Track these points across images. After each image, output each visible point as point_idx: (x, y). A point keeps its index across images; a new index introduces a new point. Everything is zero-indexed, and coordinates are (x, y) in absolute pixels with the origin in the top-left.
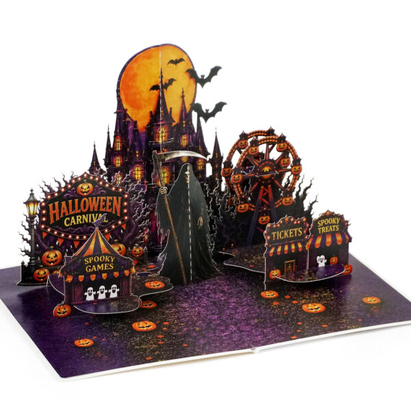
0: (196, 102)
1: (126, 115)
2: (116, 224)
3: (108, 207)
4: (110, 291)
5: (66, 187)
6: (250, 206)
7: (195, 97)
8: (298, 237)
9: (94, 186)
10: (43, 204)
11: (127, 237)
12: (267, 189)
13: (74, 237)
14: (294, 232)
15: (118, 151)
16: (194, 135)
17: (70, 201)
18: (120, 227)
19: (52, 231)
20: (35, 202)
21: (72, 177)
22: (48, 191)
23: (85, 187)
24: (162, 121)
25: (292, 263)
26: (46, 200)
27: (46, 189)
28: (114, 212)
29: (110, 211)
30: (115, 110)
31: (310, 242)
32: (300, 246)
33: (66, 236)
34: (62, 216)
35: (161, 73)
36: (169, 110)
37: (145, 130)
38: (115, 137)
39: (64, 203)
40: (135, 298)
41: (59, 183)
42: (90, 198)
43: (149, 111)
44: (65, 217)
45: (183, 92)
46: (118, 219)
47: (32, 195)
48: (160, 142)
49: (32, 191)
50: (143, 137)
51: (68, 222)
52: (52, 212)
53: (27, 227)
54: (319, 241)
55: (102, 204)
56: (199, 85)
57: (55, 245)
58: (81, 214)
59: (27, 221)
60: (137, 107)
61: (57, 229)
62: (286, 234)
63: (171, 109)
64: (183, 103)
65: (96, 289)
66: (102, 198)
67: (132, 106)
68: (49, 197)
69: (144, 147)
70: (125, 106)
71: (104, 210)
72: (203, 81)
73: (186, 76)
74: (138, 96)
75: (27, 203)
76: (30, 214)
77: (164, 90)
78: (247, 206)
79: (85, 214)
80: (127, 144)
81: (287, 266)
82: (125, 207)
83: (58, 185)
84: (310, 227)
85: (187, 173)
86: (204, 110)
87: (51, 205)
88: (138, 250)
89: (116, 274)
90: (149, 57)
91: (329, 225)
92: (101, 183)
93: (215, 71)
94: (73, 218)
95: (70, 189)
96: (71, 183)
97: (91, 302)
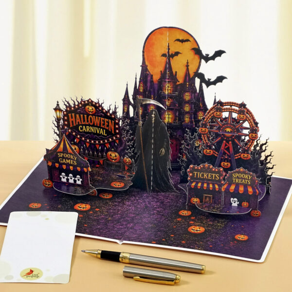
0: (199, 72)
1: (147, 70)
2: (112, 139)
3: (106, 126)
4: (76, 179)
5: (78, 105)
6: (214, 152)
7: (199, 68)
8: (215, 180)
9: (96, 109)
10: (65, 113)
11: (120, 149)
12: (229, 143)
13: (86, 140)
14: (212, 176)
15: (141, 92)
16: (196, 95)
17: (82, 115)
18: (114, 141)
19: (72, 132)
20: (60, 110)
21: (82, 100)
22: (68, 105)
23: (90, 108)
24: (168, 79)
25: (210, 197)
26: (66, 111)
27: (66, 103)
28: (110, 130)
29: (107, 128)
30: (141, 65)
31: (225, 186)
32: (217, 187)
33: (81, 138)
34: (77, 124)
35: (168, 46)
36: (174, 73)
37: (157, 82)
38: (140, 82)
39: (78, 115)
40: (92, 188)
41: (74, 102)
42: (94, 117)
43: (160, 70)
44: (79, 125)
45: (188, 63)
46: (113, 135)
47: (58, 105)
48: (167, 93)
49: (58, 102)
50: (156, 87)
51: (82, 129)
52: (71, 120)
53: (56, 125)
54: (233, 187)
55: (102, 122)
56: (203, 61)
57: (74, 141)
58: (89, 125)
59: (56, 121)
60: (153, 65)
61: (75, 132)
62: (205, 175)
63: (176, 72)
64: (188, 70)
65: (67, 175)
66: (102, 119)
67: (150, 64)
68: (68, 109)
69: (156, 94)
70: (147, 63)
71: (103, 127)
72: (207, 59)
73: (192, 53)
74: (154, 59)
75: (55, 109)
76: (57, 117)
77: (171, 58)
78: (212, 151)
79: (92, 126)
80: (147, 88)
81: (205, 199)
82: (117, 129)
83: (73, 103)
84: (226, 176)
85: (153, 116)
86: (206, 78)
87: (70, 115)
88: (128, 160)
89: (79, 169)
90: (162, 34)
91: (241, 178)
92: (100, 108)
93: (219, 53)
94: (84, 127)
95: (81, 107)
96: (81, 103)
97: (64, 183)
